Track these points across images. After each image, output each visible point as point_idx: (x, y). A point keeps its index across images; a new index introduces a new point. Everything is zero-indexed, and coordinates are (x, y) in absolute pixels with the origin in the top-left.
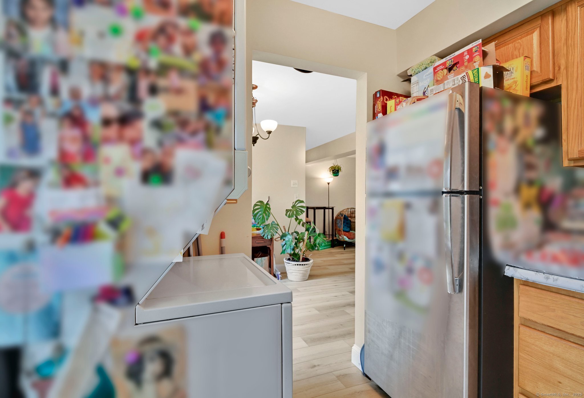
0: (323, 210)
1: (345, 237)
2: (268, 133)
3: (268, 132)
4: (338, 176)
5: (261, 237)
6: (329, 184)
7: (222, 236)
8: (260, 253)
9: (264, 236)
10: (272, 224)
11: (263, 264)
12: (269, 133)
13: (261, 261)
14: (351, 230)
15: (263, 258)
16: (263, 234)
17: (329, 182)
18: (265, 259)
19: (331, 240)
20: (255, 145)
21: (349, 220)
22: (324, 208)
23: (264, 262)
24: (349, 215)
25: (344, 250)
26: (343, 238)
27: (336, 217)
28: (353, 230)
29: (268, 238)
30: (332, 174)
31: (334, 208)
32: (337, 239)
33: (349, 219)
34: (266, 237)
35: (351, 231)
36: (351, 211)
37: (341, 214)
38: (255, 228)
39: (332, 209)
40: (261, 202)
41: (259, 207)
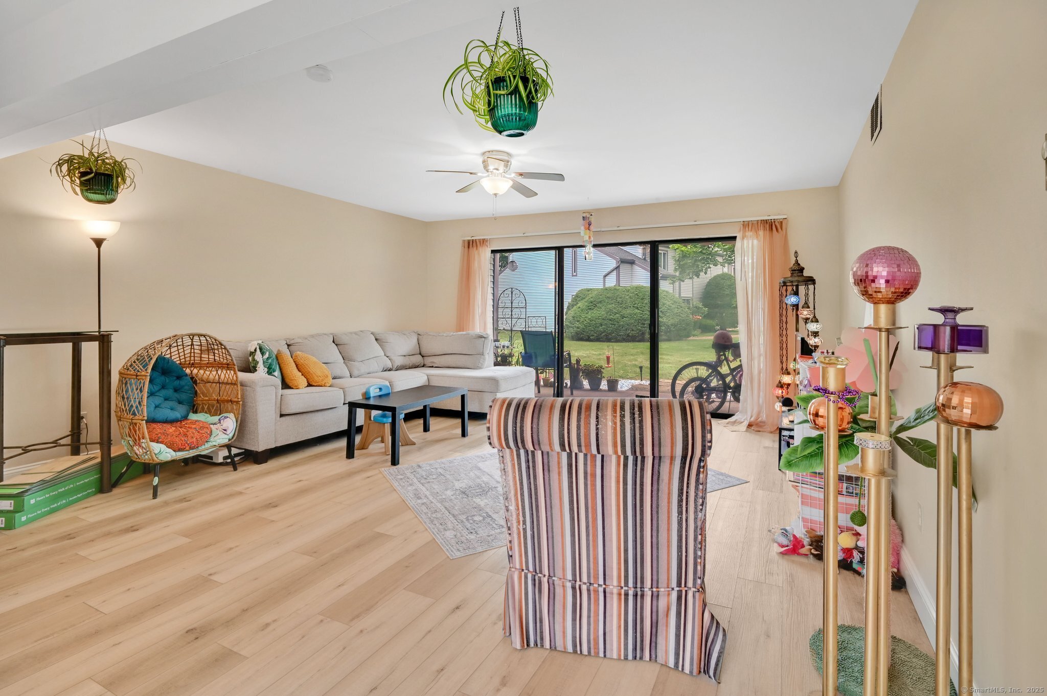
0: (69, 346)
1: (156, 447)
4: (111, 201)
6: (99, 242)
14: (195, 412)
17: (99, 234)
19: (97, 464)
21: (186, 375)
22: (76, 339)
24: (188, 359)
25: (155, 496)
26: (148, 451)
27: (120, 373)
28: (203, 411)
30: (78, 189)
31: (114, 338)
32: (126, 453)
33: (188, 371)
35: (193, 417)
36: (192, 345)
37: (140, 359)
39: (104, 340)
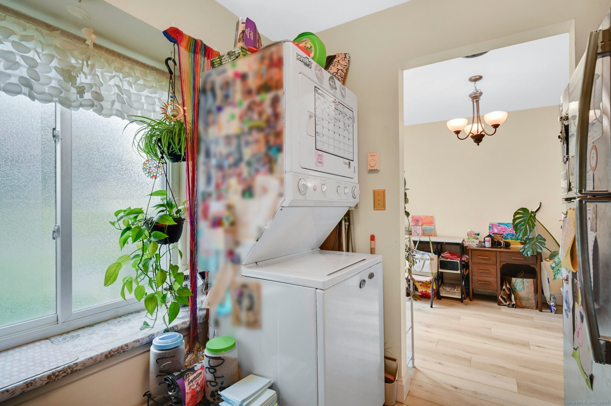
2: (494, 128)
3: (493, 126)
5: (520, 252)
7: (373, 238)
8: (522, 273)
9: (523, 251)
10: (538, 238)
11: (525, 287)
12: (496, 126)
13: (521, 283)
15: (525, 280)
16: (523, 250)
18: (527, 281)
20: (479, 144)
23: (526, 284)
29: (527, 255)
34: (525, 254)
38: (519, 241)
40: (525, 210)
41: (522, 215)
